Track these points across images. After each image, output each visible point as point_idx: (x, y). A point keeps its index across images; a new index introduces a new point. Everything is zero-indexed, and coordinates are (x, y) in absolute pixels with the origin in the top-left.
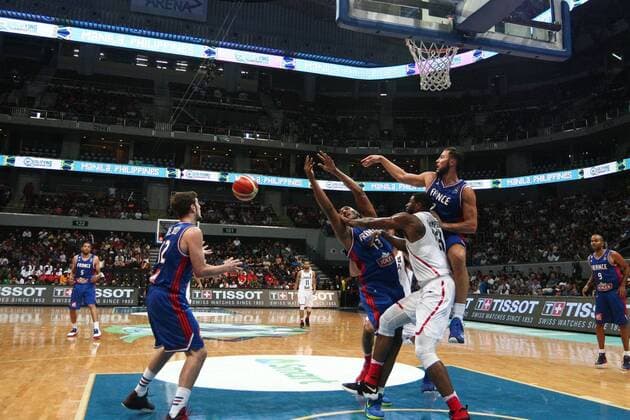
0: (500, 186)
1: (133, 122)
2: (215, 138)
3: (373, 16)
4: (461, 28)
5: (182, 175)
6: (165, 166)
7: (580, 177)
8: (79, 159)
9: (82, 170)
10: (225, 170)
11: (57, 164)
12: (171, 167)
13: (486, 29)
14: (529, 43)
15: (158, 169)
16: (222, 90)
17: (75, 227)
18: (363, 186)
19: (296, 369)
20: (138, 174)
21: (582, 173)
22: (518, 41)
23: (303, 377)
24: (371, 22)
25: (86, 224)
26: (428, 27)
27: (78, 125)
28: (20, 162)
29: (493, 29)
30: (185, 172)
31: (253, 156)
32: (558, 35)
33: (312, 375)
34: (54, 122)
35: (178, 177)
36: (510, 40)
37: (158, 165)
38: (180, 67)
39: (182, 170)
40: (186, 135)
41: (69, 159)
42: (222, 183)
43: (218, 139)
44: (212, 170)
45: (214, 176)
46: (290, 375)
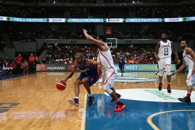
2: (120, 5)
5: (109, 21)
6: (101, 18)
8: (71, 18)
9: (72, 22)
10: (125, 18)
11: (63, 20)
12: (104, 18)
15: (99, 19)
17: (71, 43)
19: (161, 94)
20: (92, 22)
23: (165, 97)
25: (76, 42)
27: (69, 5)
28: (51, 20)
31: (136, 10)
33: (168, 96)
34: (60, 4)
37: (99, 18)
39: (109, 19)
40: (109, 5)
41: (67, 18)
42: (124, 23)
43: (122, 5)
44: (120, 18)
45: (121, 20)
46: (159, 96)
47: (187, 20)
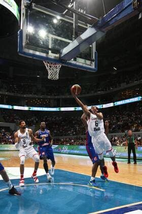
0: (77, 110)
3: (31, 52)
4: (62, 58)
7: (102, 107)
13: (70, 60)
18: (30, 108)
22: (81, 64)
24: (30, 54)
26: (50, 57)
29: (73, 60)
32: (94, 63)
36: (77, 64)
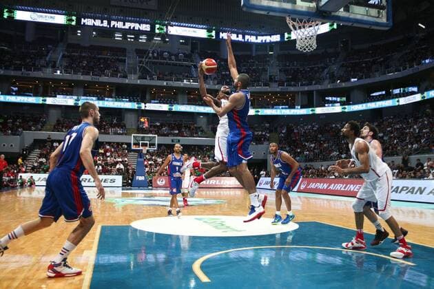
0: (346, 110)
1: (114, 75)
2: (165, 83)
3: (265, 3)
4: (321, 9)
5: (145, 107)
6: (134, 102)
7: (397, 104)
10: (171, 104)
11: (70, 102)
12: (139, 102)
13: (337, 10)
14: (366, 18)
15: (131, 103)
16: (168, 52)
18: (258, 112)
20: (119, 107)
21: (398, 101)
22: (359, 17)
24: (264, 6)
26: (300, 9)
27: (82, 78)
28: (50, 101)
29: (342, 10)
30: (147, 105)
31: (189, 94)
32: (384, 12)
33: (229, 227)
34: (67, 76)
35: (143, 108)
36: (352, 16)
37: (130, 101)
38: (141, 39)
39: (145, 104)
40: (147, 82)
42: (170, 112)
43: (167, 84)
44: (164, 103)
45: (165, 107)
46: (216, 227)
47: (259, 114)
